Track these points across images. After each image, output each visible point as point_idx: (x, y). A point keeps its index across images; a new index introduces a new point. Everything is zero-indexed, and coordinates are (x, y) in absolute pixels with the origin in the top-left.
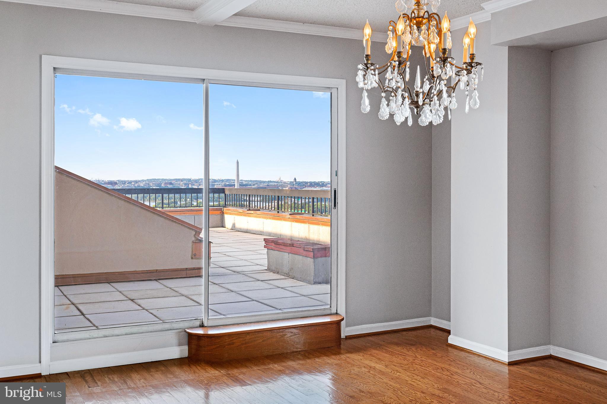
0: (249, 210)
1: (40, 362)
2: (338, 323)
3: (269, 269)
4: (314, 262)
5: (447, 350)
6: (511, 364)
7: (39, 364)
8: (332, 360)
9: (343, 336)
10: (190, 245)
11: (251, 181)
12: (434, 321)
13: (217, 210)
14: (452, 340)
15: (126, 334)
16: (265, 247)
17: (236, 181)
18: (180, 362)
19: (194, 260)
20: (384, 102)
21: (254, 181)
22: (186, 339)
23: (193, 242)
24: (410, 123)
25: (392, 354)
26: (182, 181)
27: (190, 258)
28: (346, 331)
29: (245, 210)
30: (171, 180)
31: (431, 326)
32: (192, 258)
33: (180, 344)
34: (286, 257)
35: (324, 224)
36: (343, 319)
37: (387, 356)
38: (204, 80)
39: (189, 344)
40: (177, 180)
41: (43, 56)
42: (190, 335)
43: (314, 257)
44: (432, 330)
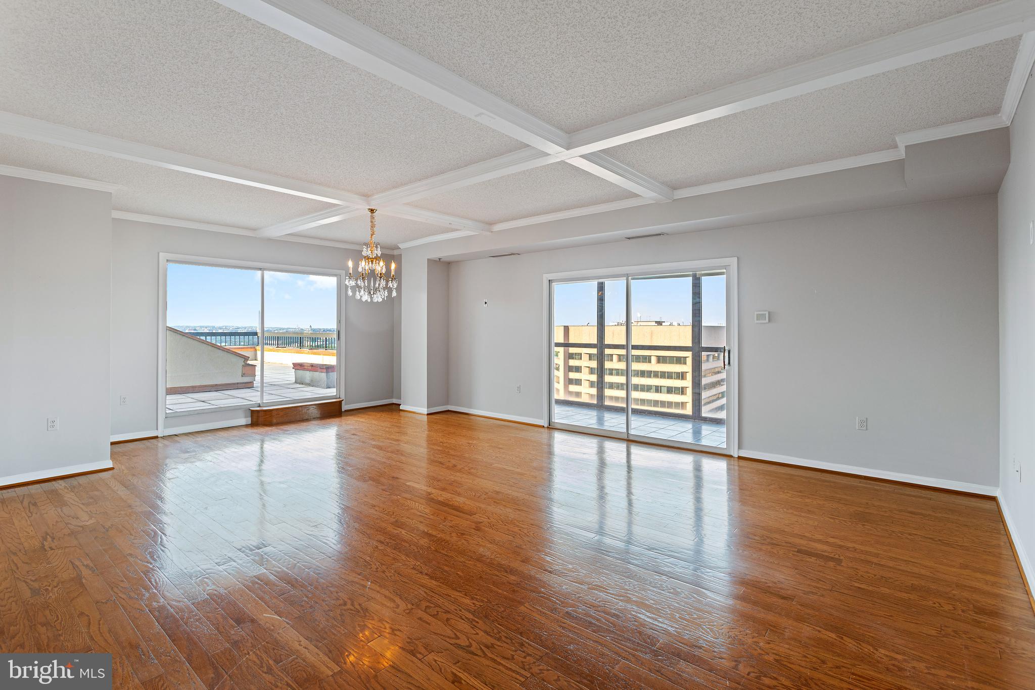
0: (278, 347)
1: (157, 429)
2: (340, 402)
3: (296, 382)
4: (327, 375)
5: (400, 416)
6: (428, 414)
7: (156, 431)
8: (336, 421)
9: (343, 410)
10: (241, 367)
11: (271, 328)
12: (395, 401)
13: (251, 348)
14: (401, 407)
15: (212, 412)
16: (293, 368)
17: (258, 328)
18: (247, 426)
19: (243, 378)
20: (358, 293)
21: (274, 328)
22: (249, 414)
23: (243, 366)
24: (369, 300)
25: (369, 415)
26: (206, 328)
27: (241, 376)
28: (345, 407)
29: (275, 347)
30: (194, 327)
31: (393, 404)
32: (242, 376)
33: (246, 417)
34: (307, 375)
35: (333, 355)
36: (343, 400)
37: (367, 416)
38: (261, 269)
39: (252, 417)
40: (201, 327)
41: (160, 253)
42: (252, 411)
43: (327, 372)
44: (394, 406)
